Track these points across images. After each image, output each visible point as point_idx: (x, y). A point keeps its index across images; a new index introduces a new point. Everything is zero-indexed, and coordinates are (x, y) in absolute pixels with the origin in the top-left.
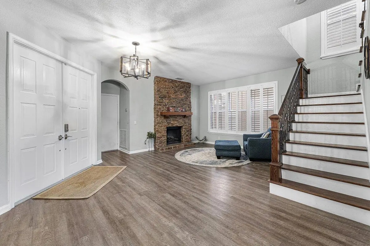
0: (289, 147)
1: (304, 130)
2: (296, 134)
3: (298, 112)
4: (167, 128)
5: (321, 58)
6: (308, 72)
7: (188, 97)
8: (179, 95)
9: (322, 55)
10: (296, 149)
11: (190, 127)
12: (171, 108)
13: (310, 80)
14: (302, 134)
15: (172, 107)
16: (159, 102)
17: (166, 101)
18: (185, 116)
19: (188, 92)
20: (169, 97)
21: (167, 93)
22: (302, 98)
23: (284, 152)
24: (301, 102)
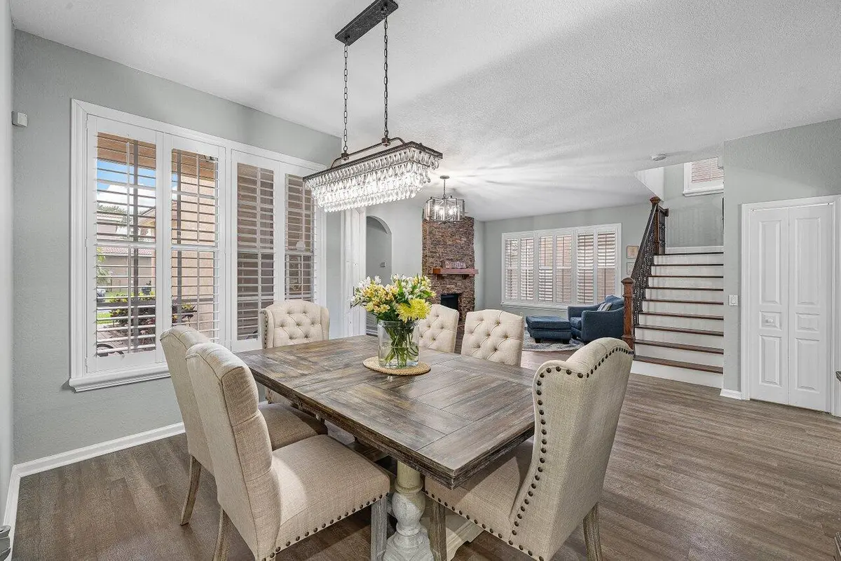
0: (642, 320)
1: (660, 298)
2: (651, 303)
3: (653, 274)
4: (442, 295)
5: (684, 195)
6: (666, 213)
7: (470, 242)
8: (457, 239)
9: (686, 191)
10: (651, 321)
11: (473, 295)
12: (447, 262)
13: (669, 226)
14: (658, 303)
15: (448, 259)
16: (431, 252)
17: (440, 250)
18: (465, 277)
19: (469, 234)
20: (445, 243)
21: (442, 236)
22: (657, 254)
23: (636, 325)
24: (657, 260)
